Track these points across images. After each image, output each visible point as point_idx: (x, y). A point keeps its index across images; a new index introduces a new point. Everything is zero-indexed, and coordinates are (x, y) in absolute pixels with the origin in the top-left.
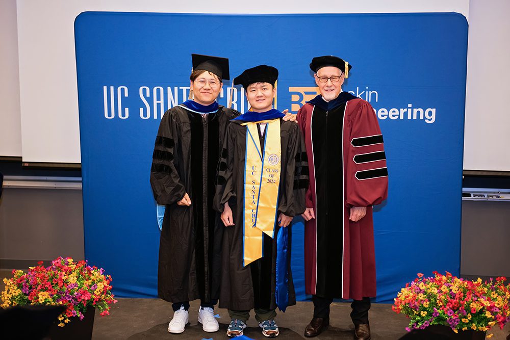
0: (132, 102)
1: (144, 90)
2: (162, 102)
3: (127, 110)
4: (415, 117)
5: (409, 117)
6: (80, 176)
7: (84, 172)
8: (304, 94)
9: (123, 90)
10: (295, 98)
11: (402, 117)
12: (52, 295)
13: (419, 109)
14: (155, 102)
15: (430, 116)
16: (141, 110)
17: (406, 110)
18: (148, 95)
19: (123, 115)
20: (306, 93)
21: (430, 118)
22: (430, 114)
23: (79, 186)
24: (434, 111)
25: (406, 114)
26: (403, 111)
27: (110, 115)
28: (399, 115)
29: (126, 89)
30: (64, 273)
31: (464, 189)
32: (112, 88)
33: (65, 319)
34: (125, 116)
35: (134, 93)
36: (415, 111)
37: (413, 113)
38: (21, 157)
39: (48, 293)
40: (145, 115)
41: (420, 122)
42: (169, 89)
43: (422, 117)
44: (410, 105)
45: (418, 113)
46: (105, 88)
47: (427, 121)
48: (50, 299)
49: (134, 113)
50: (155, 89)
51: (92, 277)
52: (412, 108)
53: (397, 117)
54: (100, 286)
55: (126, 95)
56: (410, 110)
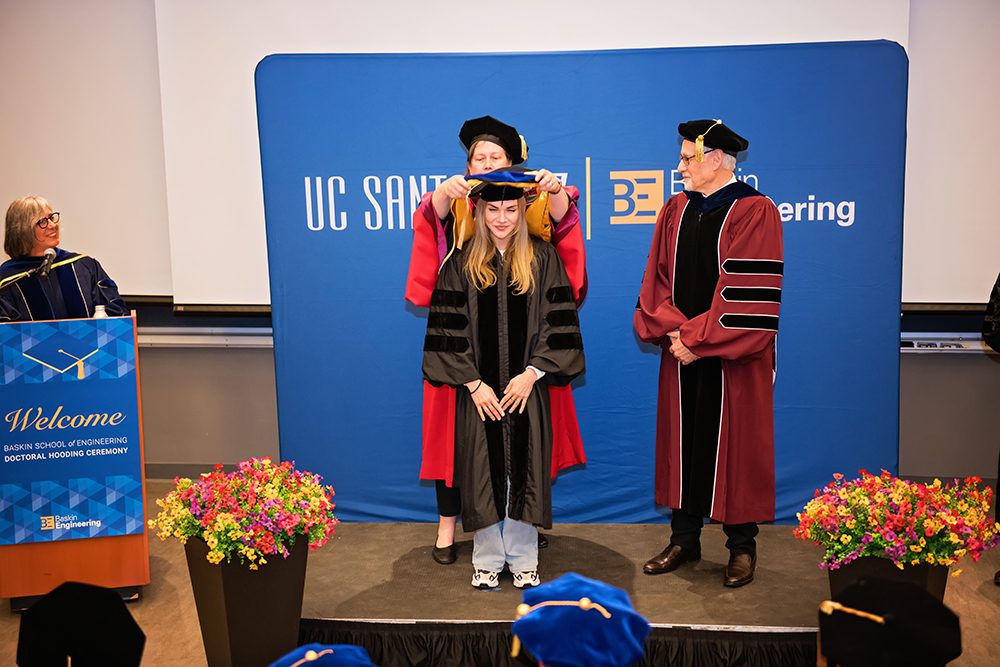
0: (352, 202)
1: (372, 182)
2: (401, 201)
3: (344, 215)
4: (820, 217)
5: (811, 217)
6: (270, 325)
7: (276, 318)
8: (634, 183)
9: (336, 183)
10: (620, 190)
11: (798, 218)
12: (238, 519)
13: (827, 204)
14: (390, 201)
15: (845, 214)
16: (368, 215)
17: (805, 205)
18: (378, 190)
19: (338, 224)
20: (639, 181)
21: (845, 217)
22: (846, 210)
23: (269, 342)
24: (852, 205)
25: (805, 212)
26: (799, 207)
27: (316, 224)
28: (794, 215)
29: (342, 181)
30: (257, 483)
31: (905, 335)
32: (319, 180)
33: (259, 558)
34: (340, 226)
35: (355, 187)
36: (821, 206)
37: (817, 210)
38: (172, 297)
39: (232, 516)
40: (374, 223)
41: (829, 226)
42: (412, 179)
43: (831, 217)
44: (812, 198)
45: (826, 209)
46: (307, 180)
47: (840, 223)
48: (236, 525)
49: (356, 220)
50: (389, 180)
51: (303, 488)
52: (816, 202)
53: (790, 217)
54: (315, 503)
55: (342, 191)
56: (812, 205)
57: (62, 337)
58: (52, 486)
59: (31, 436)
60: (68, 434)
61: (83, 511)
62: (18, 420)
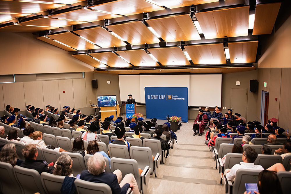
0: (151, 97)
7: (146, 105)
8: (169, 96)
14: (153, 97)
15: (184, 99)
27: (148, 98)
35: (151, 96)
37: (182, 99)
38: (140, 103)
42: (154, 95)
46: (148, 95)
49: (151, 98)
57: (130, 105)
58: (129, 114)
59: (128, 111)
60: (131, 111)
61: (131, 116)
62: (127, 110)
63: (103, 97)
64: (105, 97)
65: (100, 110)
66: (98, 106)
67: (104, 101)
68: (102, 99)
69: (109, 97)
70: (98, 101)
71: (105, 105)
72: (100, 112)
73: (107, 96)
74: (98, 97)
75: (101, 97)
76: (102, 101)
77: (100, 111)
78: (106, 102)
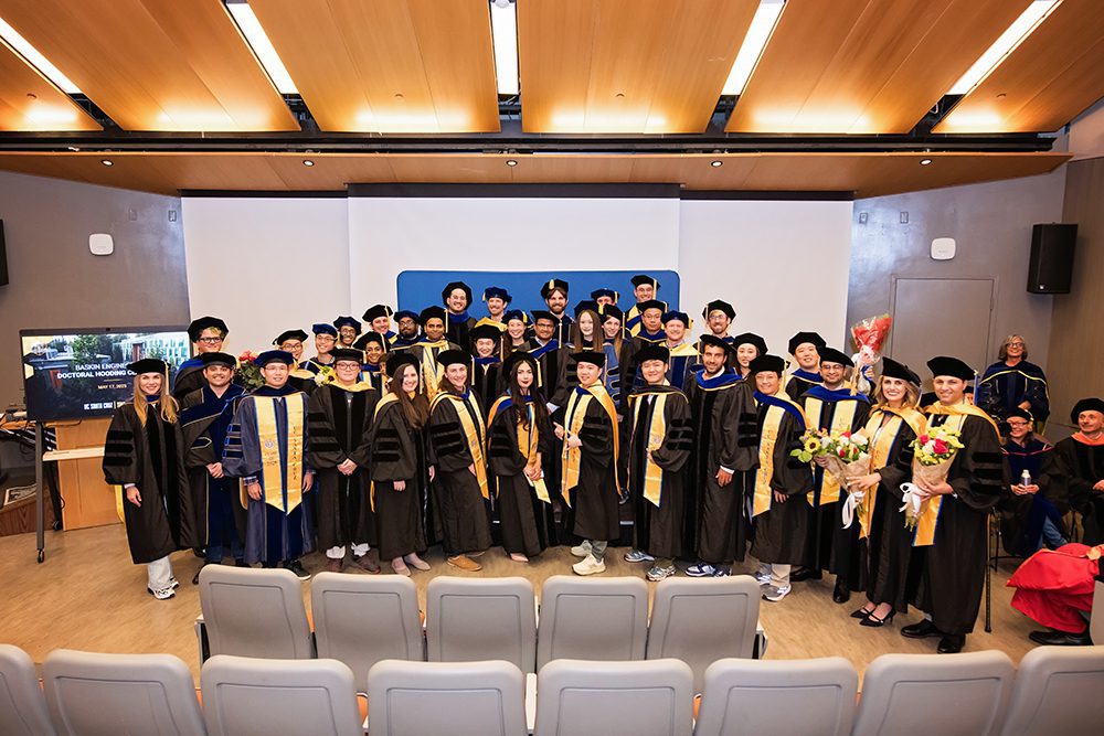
63: (70, 339)
64: (95, 338)
65: (47, 445)
66: (28, 418)
67: (82, 373)
68: (69, 355)
69: (133, 338)
70: (29, 371)
71: (95, 406)
72: (52, 467)
73: (113, 336)
74: (31, 344)
75: (59, 338)
76: (70, 370)
77: (48, 457)
78: (101, 380)
